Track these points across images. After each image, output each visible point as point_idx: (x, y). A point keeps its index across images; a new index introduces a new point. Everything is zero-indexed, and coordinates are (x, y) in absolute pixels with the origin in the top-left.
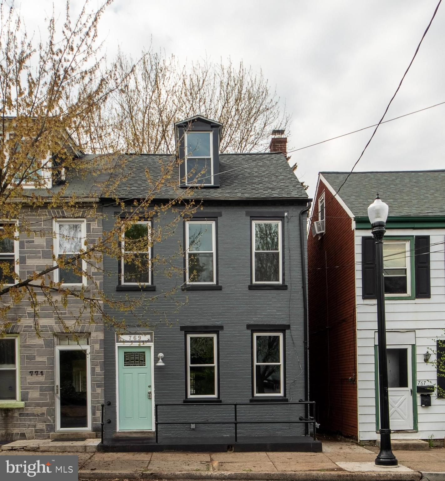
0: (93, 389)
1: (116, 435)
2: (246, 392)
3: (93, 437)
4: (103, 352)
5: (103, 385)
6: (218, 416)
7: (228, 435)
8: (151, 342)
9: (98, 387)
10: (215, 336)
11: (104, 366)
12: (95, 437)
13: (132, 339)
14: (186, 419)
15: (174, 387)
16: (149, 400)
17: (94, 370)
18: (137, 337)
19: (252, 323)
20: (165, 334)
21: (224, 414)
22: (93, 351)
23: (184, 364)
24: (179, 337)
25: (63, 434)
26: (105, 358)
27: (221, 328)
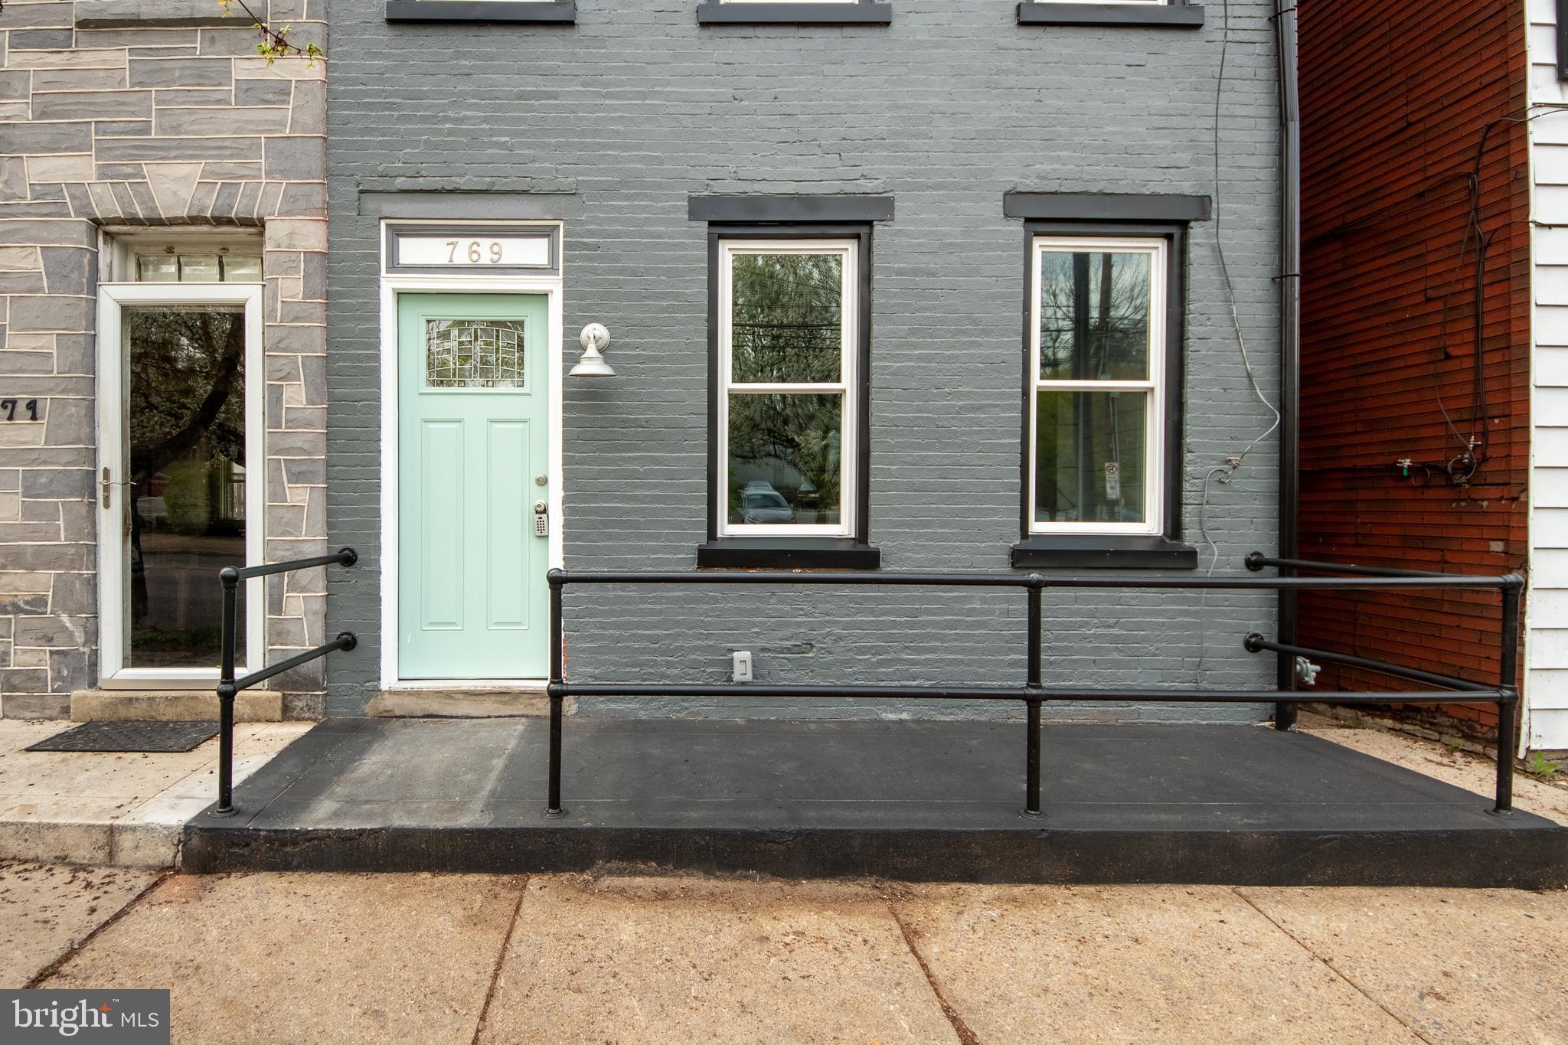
0: (274, 492)
1: (381, 707)
2: (995, 512)
3: (269, 715)
4: (320, 312)
5: (322, 469)
6: (859, 626)
7: (904, 716)
8: (551, 269)
9: (297, 477)
10: (848, 253)
11: (329, 383)
12: (278, 715)
13: (462, 257)
14: (707, 637)
15: (655, 486)
16: (536, 544)
17: (279, 400)
18: (485, 250)
19: (1031, 184)
20: (618, 235)
21: (886, 613)
22: (274, 310)
23: (705, 377)
24: (683, 246)
25: (130, 699)
26: (329, 342)
27: (885, 205)
